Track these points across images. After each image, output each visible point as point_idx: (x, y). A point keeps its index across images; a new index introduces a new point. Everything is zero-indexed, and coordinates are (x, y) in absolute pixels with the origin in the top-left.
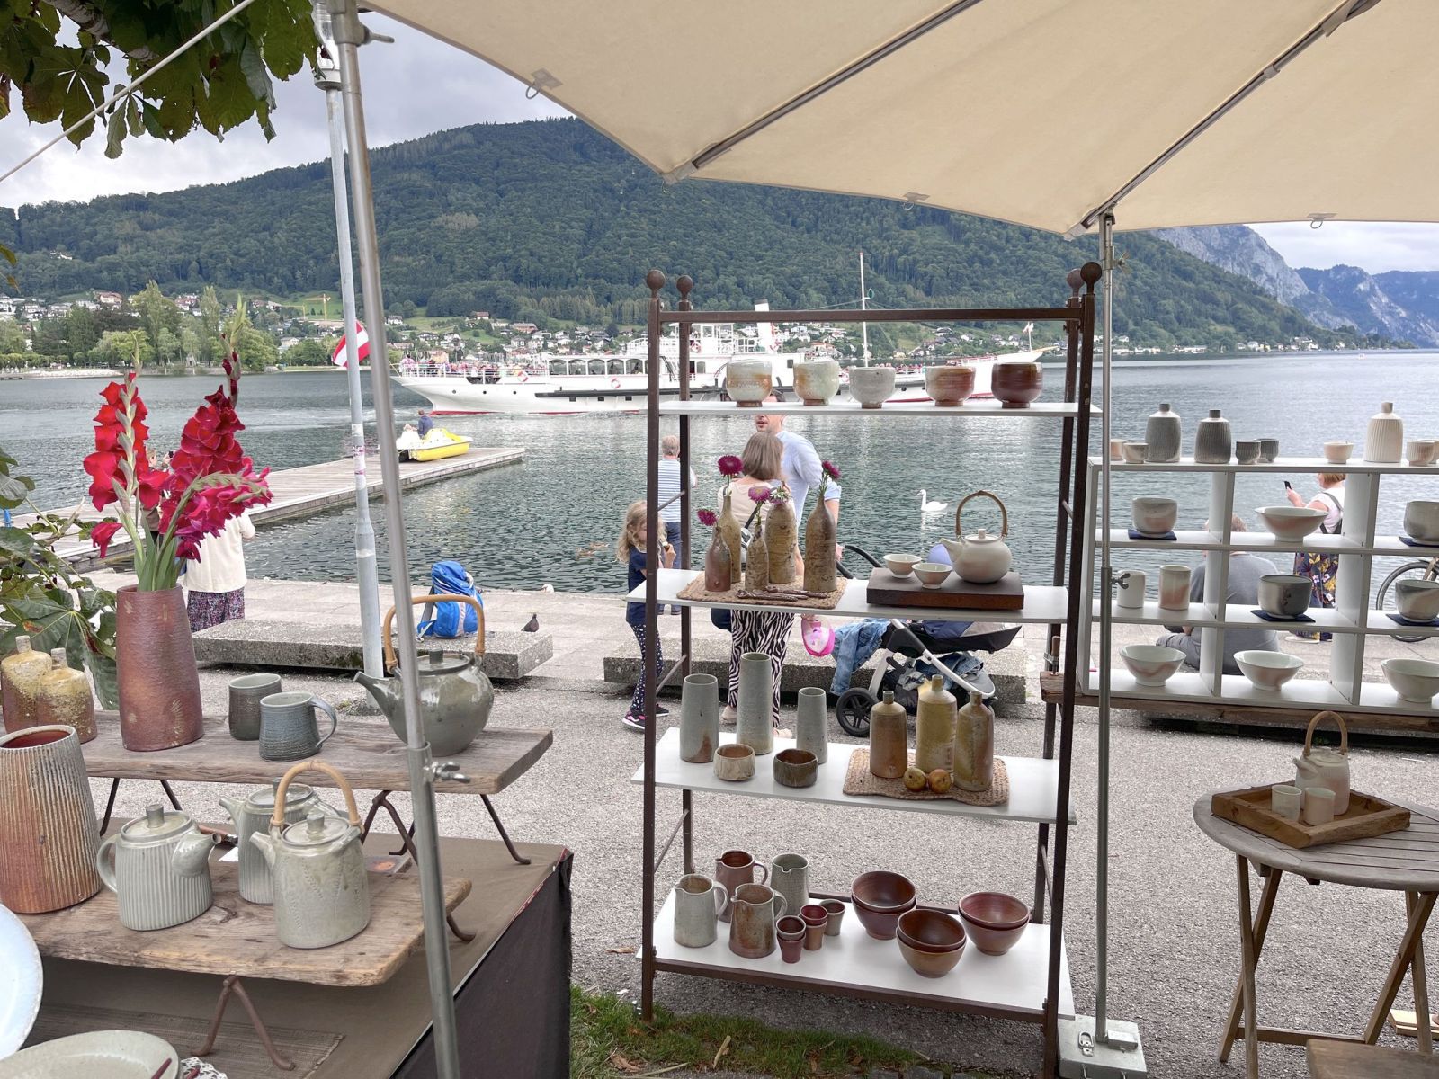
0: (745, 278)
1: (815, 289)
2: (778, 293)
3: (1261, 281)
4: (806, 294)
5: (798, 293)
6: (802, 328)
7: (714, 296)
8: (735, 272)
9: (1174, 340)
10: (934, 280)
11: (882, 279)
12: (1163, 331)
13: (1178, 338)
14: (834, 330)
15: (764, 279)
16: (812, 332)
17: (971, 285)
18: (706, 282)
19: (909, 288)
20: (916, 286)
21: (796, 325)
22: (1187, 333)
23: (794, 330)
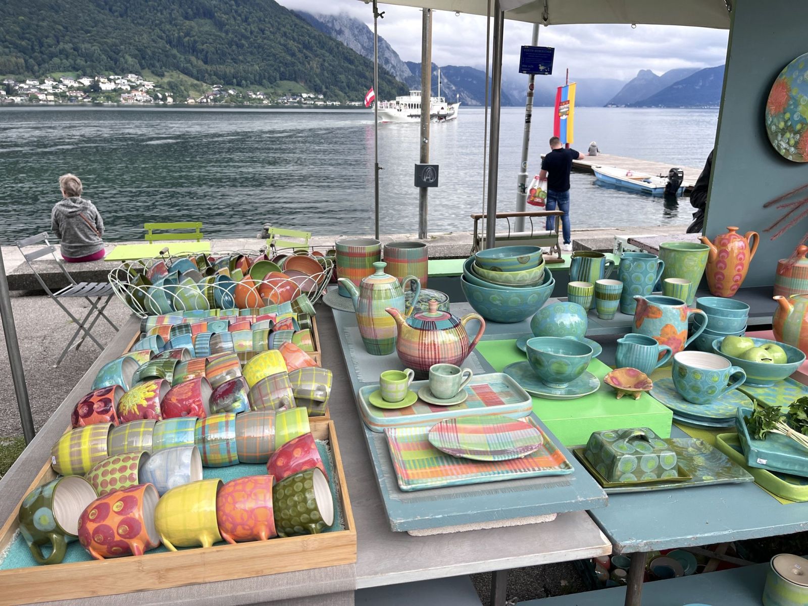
0: (79, 45)
2: (103, 56)
3: (388, 68)
7: (56, 56)
8: (71, 40)
14: (146, 83)
15: (92, 46)
16: (131, 84)
17: (232, 59)
18: (50, 46)
19: (193, 59)
20: (197, 58)
21: (119, 78)
22: (353, 94)
23: (117, 82)
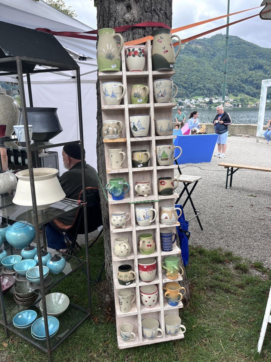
14: (230, 99)
15: (211, 85)
18: (195, 86)
20: (253, 87)
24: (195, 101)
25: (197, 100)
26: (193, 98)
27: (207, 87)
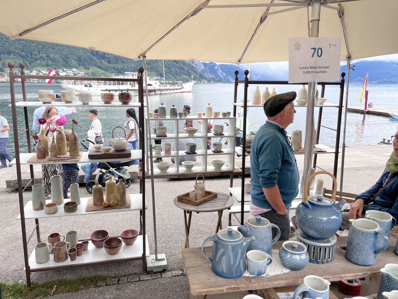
0: (49, 54)
1: (74, 60)
3: (194, 65)
4: (71, 61)
5: (68, 60)
6: (70, 71)
8: (46, 52)
9: (175, 79)
10: (111, 60)
11: (95, 58)
12: (172, 77)
13: (176, 79)
14: (81, 72)
15: (56, 55)
16: (74, 73)
18: (35, 55)
19: (103, 61)
21: (68, 70)
22: (178, 77)
23: (68, 72)
24: (37, 72)
25: (40, 72)
26: (34, 68)
27: (52, 57)
